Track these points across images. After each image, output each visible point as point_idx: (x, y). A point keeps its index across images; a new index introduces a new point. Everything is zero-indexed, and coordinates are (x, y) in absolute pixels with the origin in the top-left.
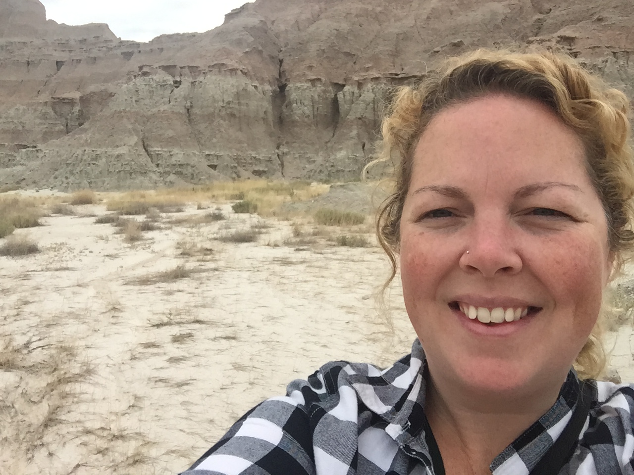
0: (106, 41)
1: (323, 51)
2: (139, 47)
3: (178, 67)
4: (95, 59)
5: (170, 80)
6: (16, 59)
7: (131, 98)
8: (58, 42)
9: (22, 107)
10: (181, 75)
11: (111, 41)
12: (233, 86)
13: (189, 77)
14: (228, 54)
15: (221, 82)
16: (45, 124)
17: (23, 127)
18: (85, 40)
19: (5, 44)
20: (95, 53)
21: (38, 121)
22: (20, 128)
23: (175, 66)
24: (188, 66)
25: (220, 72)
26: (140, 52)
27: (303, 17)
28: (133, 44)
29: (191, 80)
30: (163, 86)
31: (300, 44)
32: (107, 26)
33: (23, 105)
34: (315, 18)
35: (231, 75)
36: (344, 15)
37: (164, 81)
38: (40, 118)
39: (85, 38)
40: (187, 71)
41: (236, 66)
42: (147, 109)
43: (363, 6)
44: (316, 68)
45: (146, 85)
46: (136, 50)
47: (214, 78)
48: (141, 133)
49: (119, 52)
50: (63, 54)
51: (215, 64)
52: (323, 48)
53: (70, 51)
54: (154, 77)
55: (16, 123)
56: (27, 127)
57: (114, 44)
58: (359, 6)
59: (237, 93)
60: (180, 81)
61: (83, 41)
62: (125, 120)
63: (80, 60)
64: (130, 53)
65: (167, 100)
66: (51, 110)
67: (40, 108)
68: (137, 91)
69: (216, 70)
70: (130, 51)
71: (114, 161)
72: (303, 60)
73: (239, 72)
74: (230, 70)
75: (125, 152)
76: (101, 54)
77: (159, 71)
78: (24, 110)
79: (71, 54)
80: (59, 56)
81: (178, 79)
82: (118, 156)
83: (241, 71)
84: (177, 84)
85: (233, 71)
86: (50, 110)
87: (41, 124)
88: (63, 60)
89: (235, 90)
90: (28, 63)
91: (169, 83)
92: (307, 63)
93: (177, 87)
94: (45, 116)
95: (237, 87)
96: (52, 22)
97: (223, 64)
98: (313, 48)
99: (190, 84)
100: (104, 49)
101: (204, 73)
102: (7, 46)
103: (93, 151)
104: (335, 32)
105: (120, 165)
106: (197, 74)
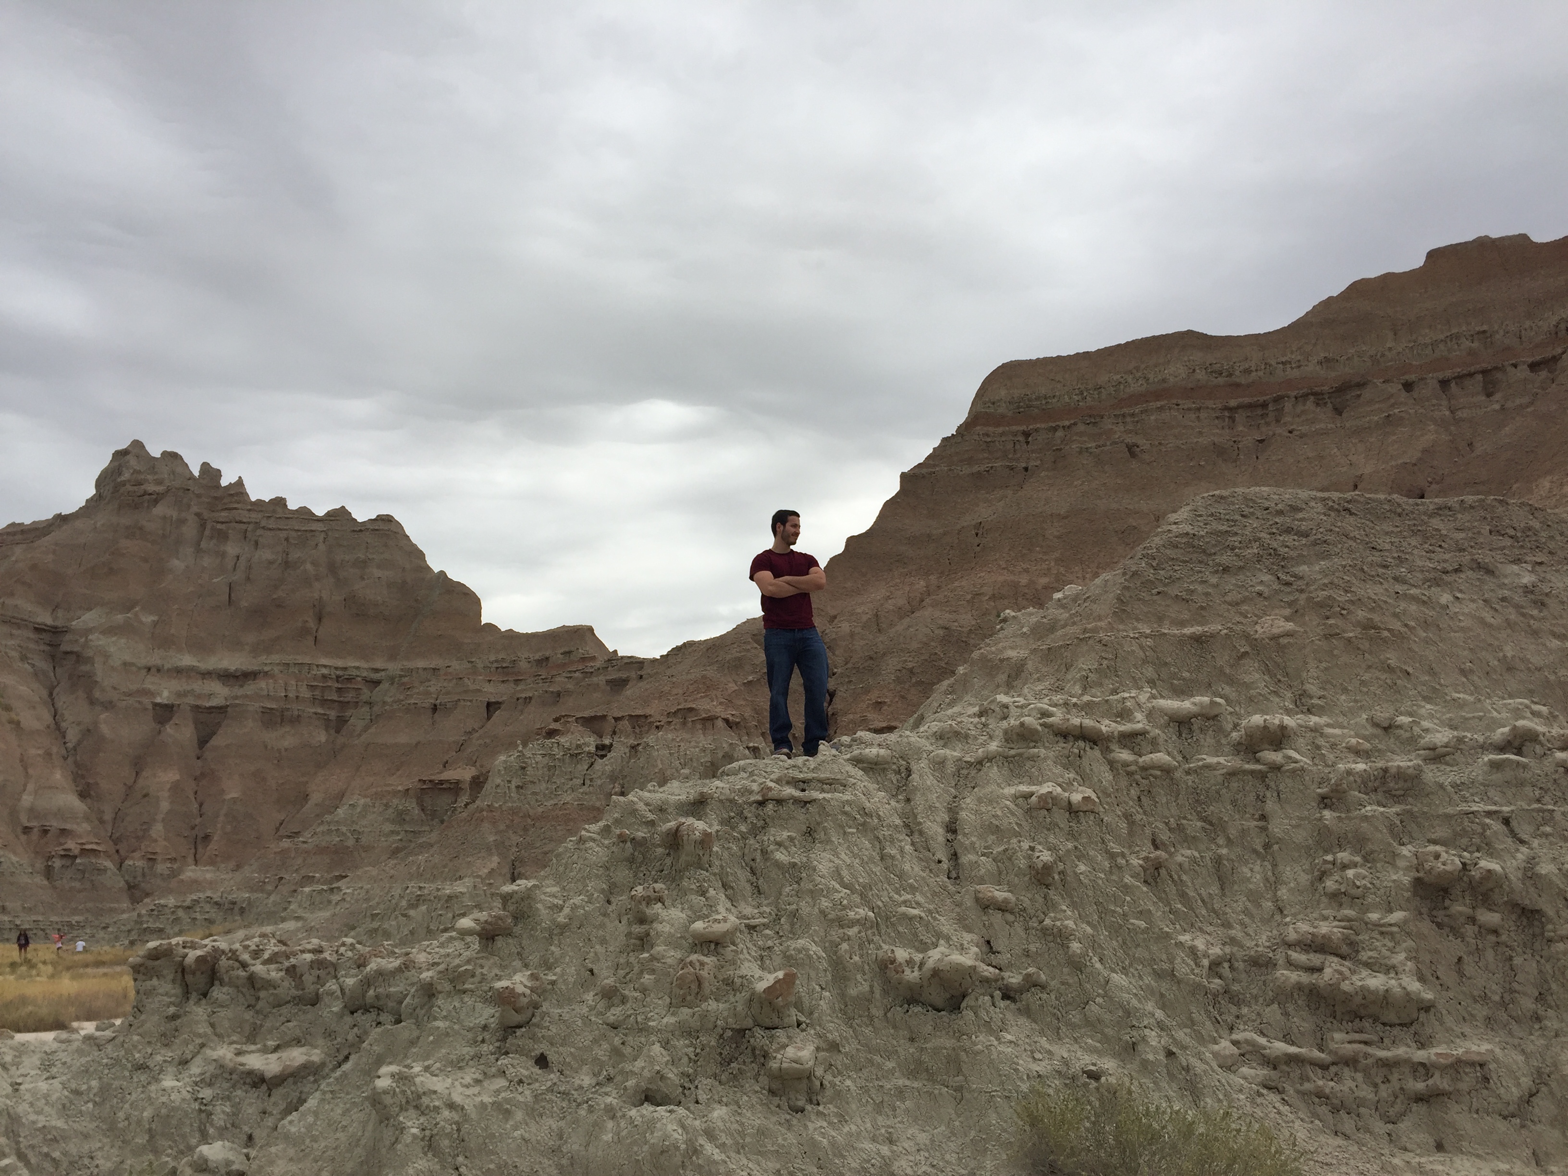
0: (583, 659)
1: (911, 671)
2: (641, 668)
3: (610, 718)
4: (559, 694)
5: (590, 742)
6: (412, 701)
7: (509, 782)
8: (495, 665)
9: (362, 801)
10: (614, 733)
11: (593, 658)
12: (704, 750)
13: (627, 737)
14: (707, 686)
15: (682, 744)
16: (398, 833)
17: (357, 840)
18: (547, 658)
19: (399, 673)
20: (561, 682)
21: (388, 827)
22: (351, 842)
23: (604, 717)
24: (630, 716)
25: (684, 724)
26: (641, 677)
27: (890, 605)
28: (632, 663)
29: (632, 741)
30: (575, 756)
31: (871, 658)
32: (590, 630)
33: (365, 796)
34: (914, 607)
35: (704, 728)
36: (969, 597)
37: (579, 746)
38: (393, 822)
39: (547, 654)
40: (625, 724)
41: (719, 711)
42: (537, 800)
43: (1012, 577)
44: (889, 706)
45: (544, 755)
46: (633, 674)
47: (670, 736)
48: (515, 849)
49: (601, 680)
50: (502, 688)
51: (679, 710)
52: (910, 665)
53: (517, 682)
54: (562, 740)
55: (344, 834)
56: (364, 840)
57: (598, 664)
58: (1001, 579)
59: (712, 764)
60: (611, 745)
61: (544, 661)
62: (486, 825)
63: (530, 698)
64: (624, 680)
65: (579, 782)
66: (414, 805)
67: (395, 801)
68: (523, 768)
69: (677, 721)
70: (624, 676)
71: (441, 909)
72: (866, 691)
73: (720, 723)
74: (704, 719)
75: (464, 890)
76: (570, 686)
77: (574, 726)
78: (365, 806)
79: (519, 688)
80: (493, 691)
81: (607, 741)
82: (450, 898)
83: (726, 721)
84: (603, 750)
85: (709, 720)
86: (411, 805)
87: (392, 832)
88: (500, 700)
89: (708, 758)
90: (435, 708)
91: (587, 749)
92: (874, 696)
93: (602, 757)
94: (401, 817)
95: (713, 752)
96: (491, 627)
97: (691, 710)
98: (891, 665)
99: (627, 750)
100: (577, 674)
101: (657, 727)
102: (401, 676)
103: (420, 888)
104: (941, 632)
105: (450, 915)
106: (646, 728)
